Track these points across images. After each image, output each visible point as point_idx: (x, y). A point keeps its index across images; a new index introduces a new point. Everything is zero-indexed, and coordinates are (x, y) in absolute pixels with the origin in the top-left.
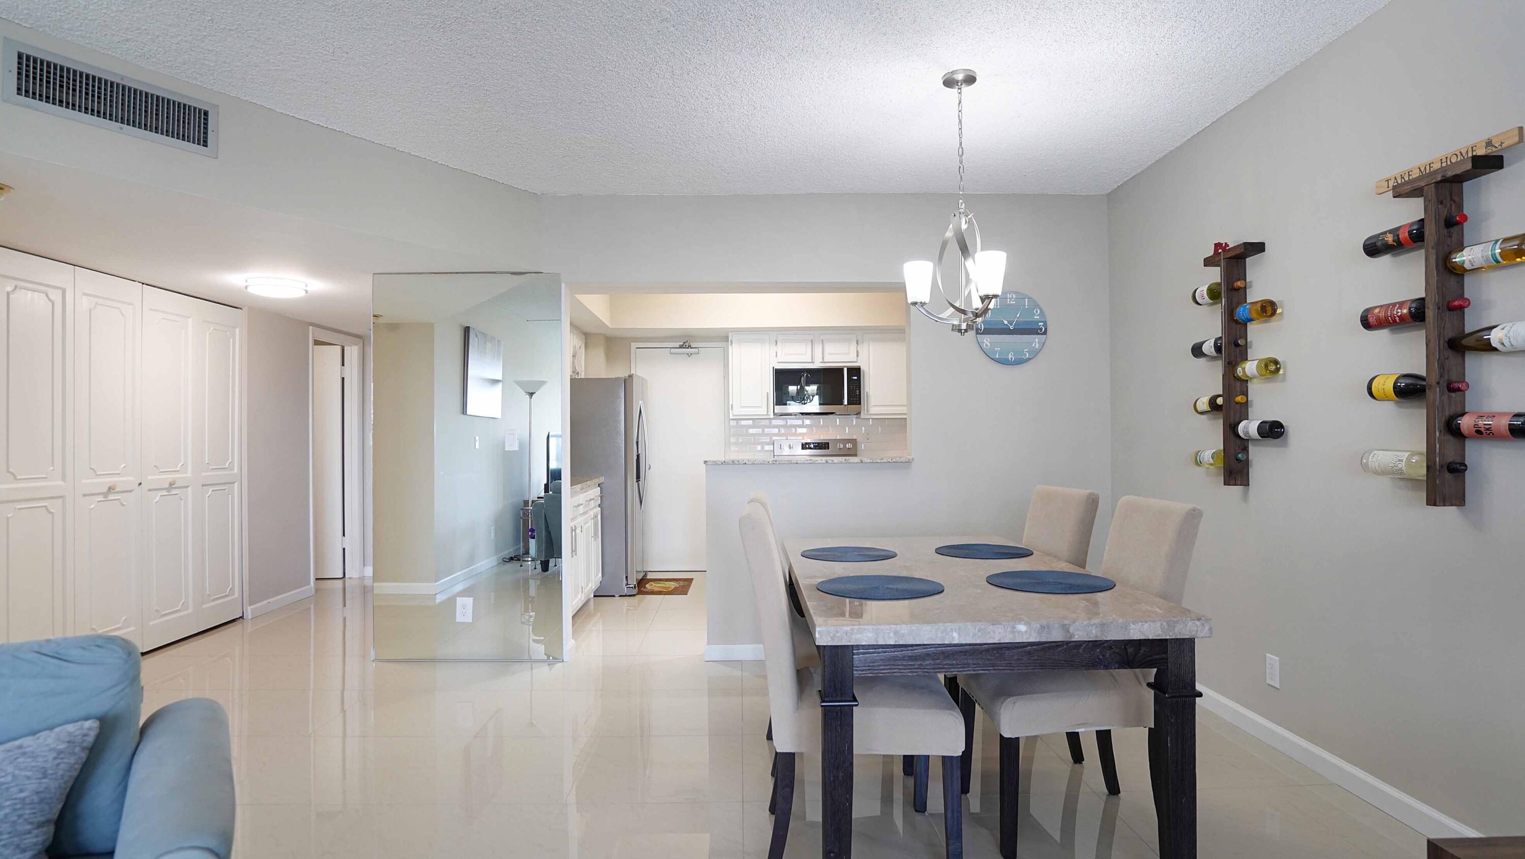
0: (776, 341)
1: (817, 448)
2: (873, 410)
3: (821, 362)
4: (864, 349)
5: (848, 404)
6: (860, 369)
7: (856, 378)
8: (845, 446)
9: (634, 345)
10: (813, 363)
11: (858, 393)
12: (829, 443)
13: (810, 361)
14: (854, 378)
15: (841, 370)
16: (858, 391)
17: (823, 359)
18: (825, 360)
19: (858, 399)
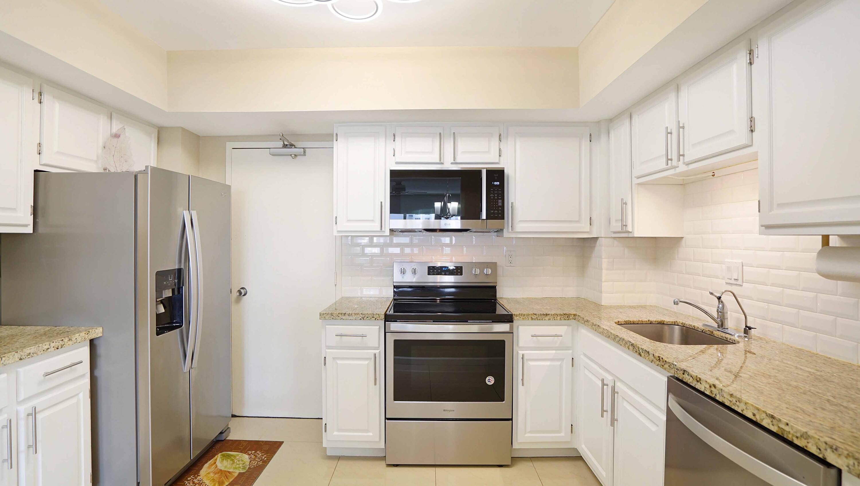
0: (394, 135)
1: (447, 273)
2: (520, 227)
3: (452, 163)
4: (508, 147)
5: (487, 218)
6: (503, 171)
7: (498, 183)
8: (482, 271)
9: (230, 145)
10: (443, 163)
11: (500, 204)
12: (462, 267)
13: (438, 161)
14: (495, 183)
15: (478, 173)
16: (500, 201)
17: (455, 158)
18: (458, 161)
19: (500, 212)
